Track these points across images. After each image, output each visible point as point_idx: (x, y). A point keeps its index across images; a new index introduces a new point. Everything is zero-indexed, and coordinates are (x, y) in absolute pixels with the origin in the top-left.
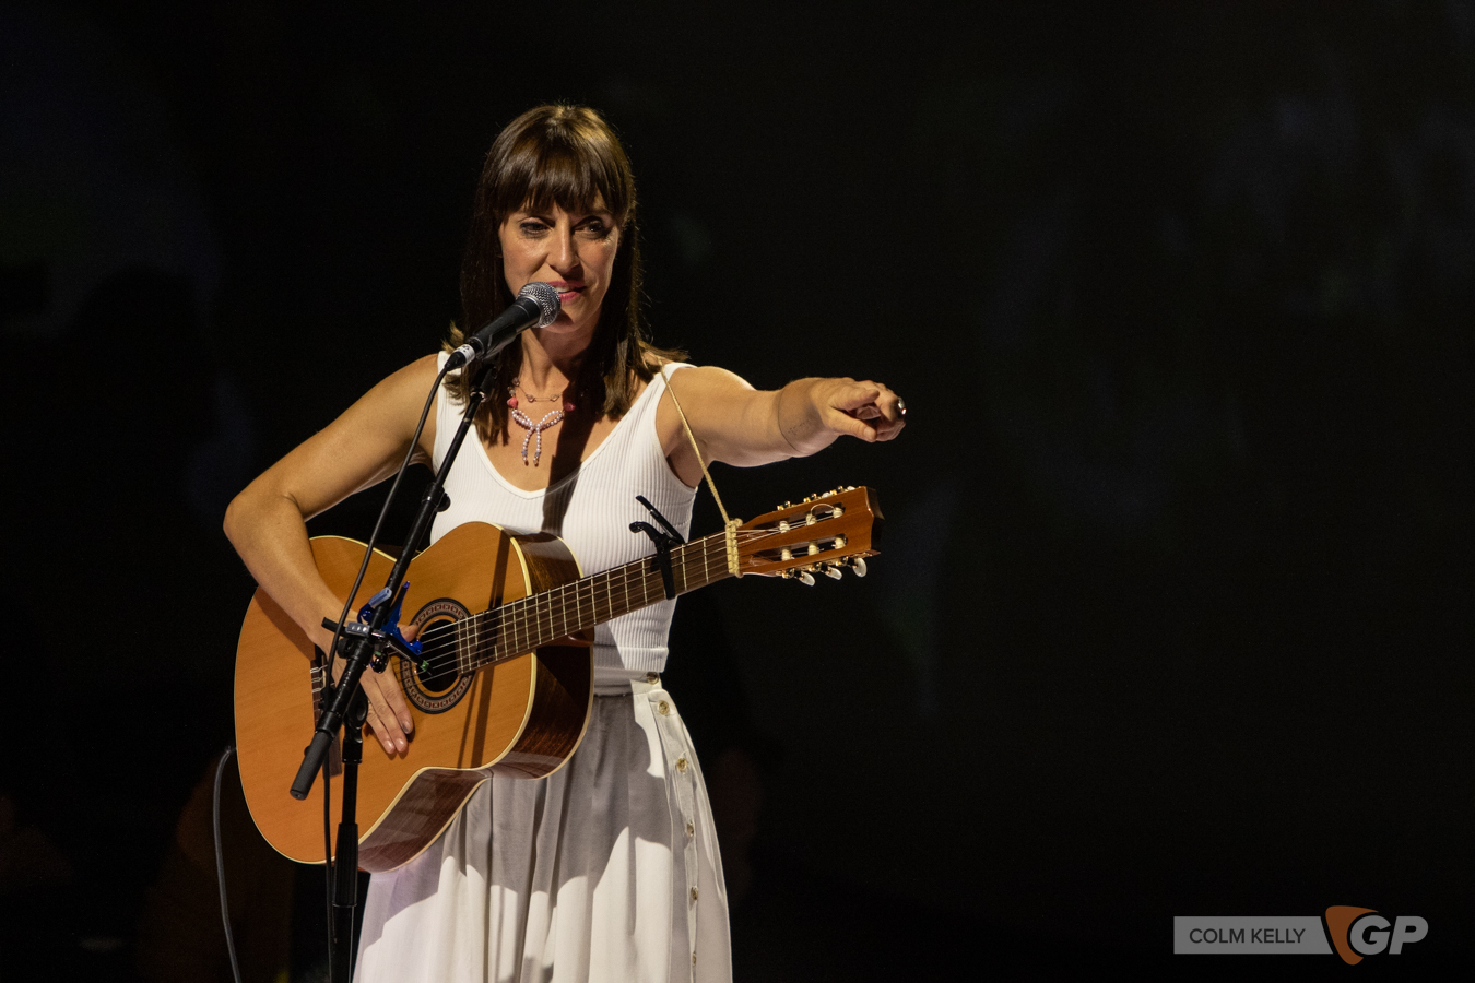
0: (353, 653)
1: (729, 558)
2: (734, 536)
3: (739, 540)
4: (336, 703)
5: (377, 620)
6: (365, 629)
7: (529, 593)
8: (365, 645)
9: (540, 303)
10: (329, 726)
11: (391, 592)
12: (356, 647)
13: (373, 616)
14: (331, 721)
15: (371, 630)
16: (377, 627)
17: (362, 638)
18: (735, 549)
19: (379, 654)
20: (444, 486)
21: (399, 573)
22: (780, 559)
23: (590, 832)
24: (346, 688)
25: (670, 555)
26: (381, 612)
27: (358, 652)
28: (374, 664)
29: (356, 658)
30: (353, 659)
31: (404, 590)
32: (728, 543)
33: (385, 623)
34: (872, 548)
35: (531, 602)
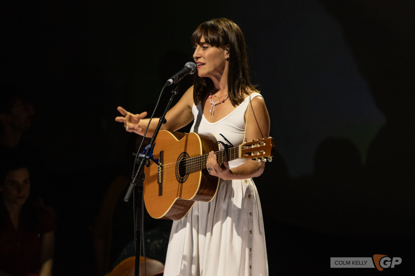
0: (141, 162)
1: (239, 153)
2: (241, 147)
3: (242, 149)
4: (136, 176)
5: (147, 153)
6: (144, 156)
7: (201, 154)
8: (144, 160)
9: (191, 68)
10: (134, 182)
11: (151, 146)
12: (141, 160)
13: (146, 152)
14: (135, 181)
15: (145, 156)
16: (147, 155)
17: (143, 158)
18: (241, 151)
19: (148, 162)
20: (165, 117)
21: (153, 140)
22: (251, 155)
23: (221, 214)
24: (139, 172)
25: (228, 150)
26: (148, 151)
27: (142, 162)
28: (146, 165)
29: (141, 163)
30: (141, 164)
31: (154, 145)
32: (239, 149)
33: (149, 154)
34: (271, 155)
35: (203, 157)
